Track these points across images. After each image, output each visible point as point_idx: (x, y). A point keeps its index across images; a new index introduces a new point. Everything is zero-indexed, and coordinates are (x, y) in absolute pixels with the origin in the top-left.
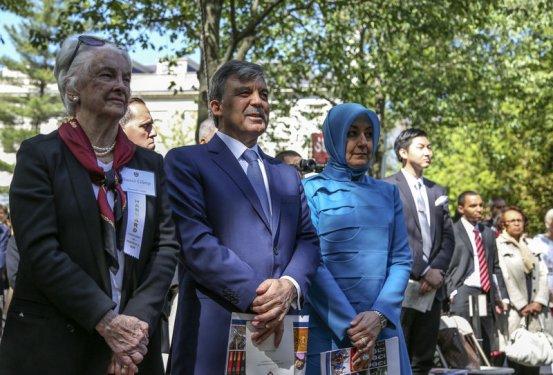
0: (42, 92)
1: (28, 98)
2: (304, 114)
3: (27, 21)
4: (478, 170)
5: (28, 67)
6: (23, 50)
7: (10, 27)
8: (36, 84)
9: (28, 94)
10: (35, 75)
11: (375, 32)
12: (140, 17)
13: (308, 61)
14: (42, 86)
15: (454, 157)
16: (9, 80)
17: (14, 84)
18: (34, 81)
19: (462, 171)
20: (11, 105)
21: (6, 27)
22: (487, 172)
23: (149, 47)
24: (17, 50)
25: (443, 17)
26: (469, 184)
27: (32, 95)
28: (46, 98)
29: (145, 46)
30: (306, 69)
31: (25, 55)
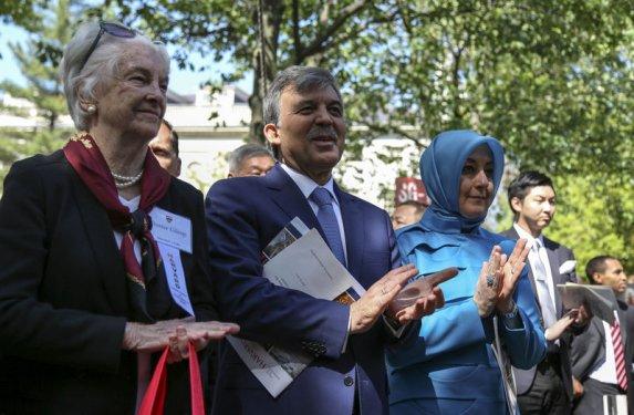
0: (52, 125)
1: (34, 133)
2: (381, 157)
3: (35, 37)
4: (600, 234)
5: (36, 94)
6: (31, 73)
7: (14, 44)
8: (45, 116)
9: (35, 128)
10: (44, 103)
11: (474, 53)
12: (177, 31)
13: (387, 89)
14: (53, 118)
15: (571, 216)
16: (12, 110)
17: (18, 115)
18: (43, 112)
19: (580, 234)
20: (13, 141)
21: (10, 45)
22: (613, 236)
23: (188, 67)
24: (23, 73)
25: (564, 32)
26: (588, 251)
27: (39, 130)
28: (57, 133)
29: (182, 66)
30: (385, 99)
31: (33, 79)
